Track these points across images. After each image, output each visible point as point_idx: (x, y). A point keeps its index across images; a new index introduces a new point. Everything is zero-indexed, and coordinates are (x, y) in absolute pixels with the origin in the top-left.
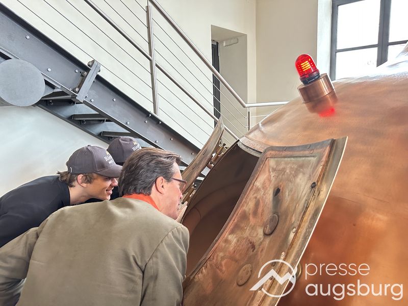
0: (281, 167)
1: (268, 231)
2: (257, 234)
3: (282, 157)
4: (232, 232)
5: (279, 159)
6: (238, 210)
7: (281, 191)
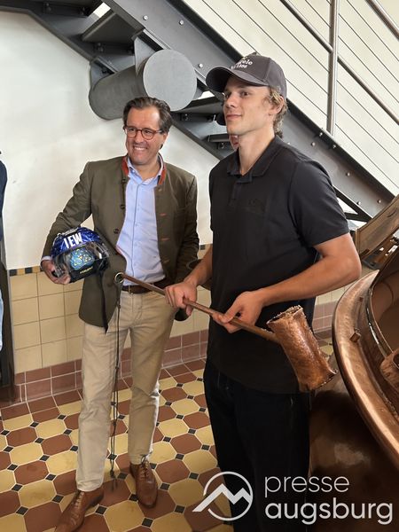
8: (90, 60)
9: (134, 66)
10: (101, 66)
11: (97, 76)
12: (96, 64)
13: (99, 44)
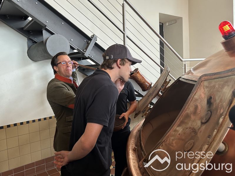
0: (212, 85)
1: (204, 121)
2: (197, 124)
3: (212, 79)
4: (179, 126)
5: (210, 80)
6: (183, 113)
7: (213, 98)
8: (28, 38)
9: (43, 41)
10: (32, 40)
11: (31, 44)
12: (29, 39)
13: (31, 31)
